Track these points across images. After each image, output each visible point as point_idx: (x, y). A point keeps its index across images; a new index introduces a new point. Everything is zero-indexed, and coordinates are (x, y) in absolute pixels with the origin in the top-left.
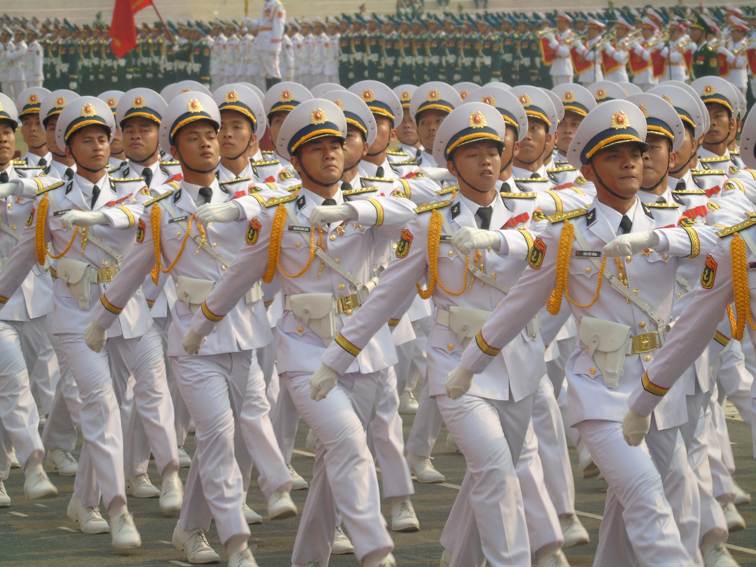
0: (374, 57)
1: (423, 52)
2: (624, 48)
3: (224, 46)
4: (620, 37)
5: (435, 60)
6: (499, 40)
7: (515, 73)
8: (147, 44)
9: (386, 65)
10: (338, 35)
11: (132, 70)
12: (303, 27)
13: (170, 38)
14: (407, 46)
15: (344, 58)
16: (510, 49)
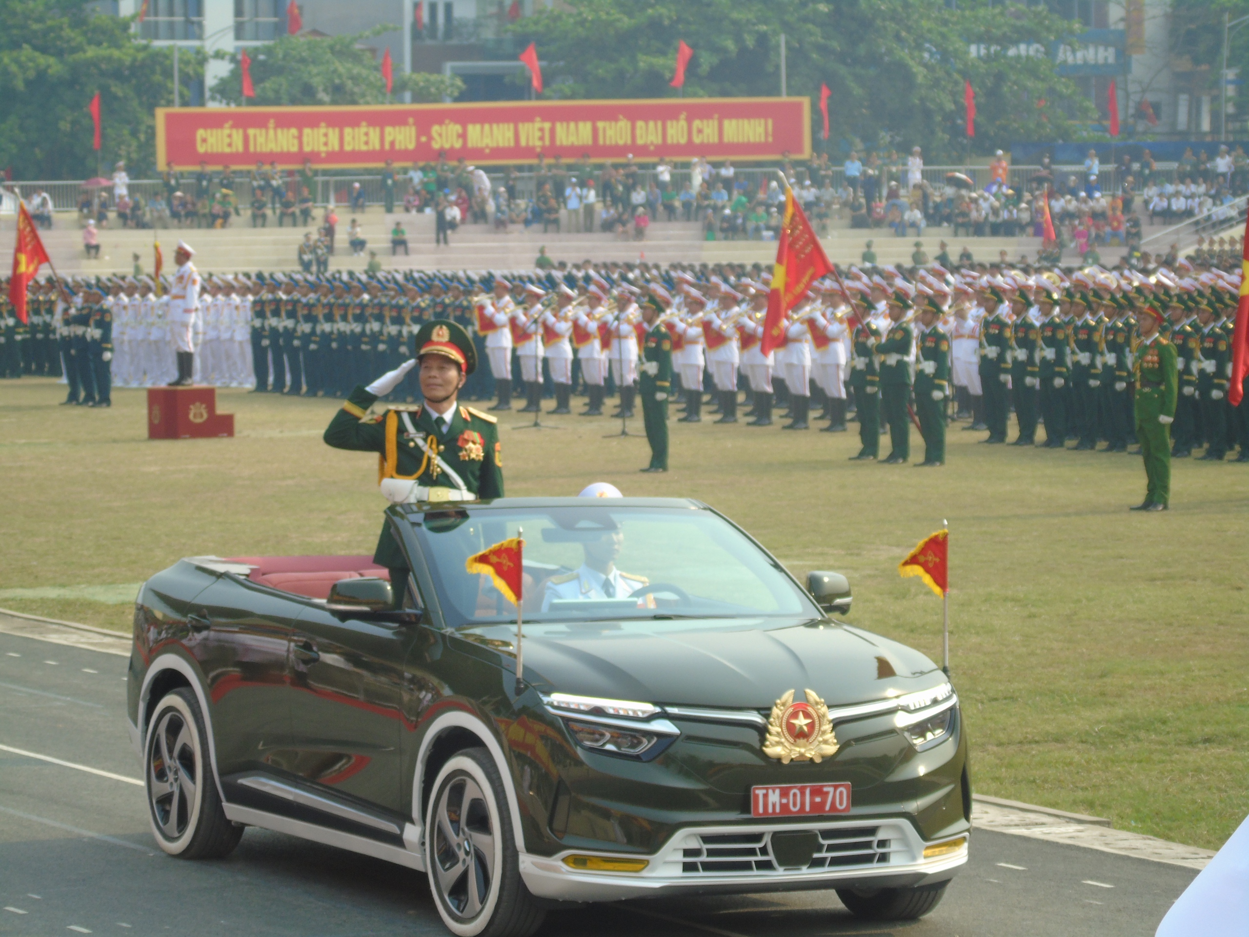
0: (290, 323)
1: (344, 318)
2: (565, 319)
3: (125, 307)
4: (562, 306)
5: (357, 327)
6: (429, 306)
8: (36, 302)
9: (303, 332)
10: (250, 298)
11: (21, 330)
12: (213, 287)
14: (326, 311)
15: (258, 323)
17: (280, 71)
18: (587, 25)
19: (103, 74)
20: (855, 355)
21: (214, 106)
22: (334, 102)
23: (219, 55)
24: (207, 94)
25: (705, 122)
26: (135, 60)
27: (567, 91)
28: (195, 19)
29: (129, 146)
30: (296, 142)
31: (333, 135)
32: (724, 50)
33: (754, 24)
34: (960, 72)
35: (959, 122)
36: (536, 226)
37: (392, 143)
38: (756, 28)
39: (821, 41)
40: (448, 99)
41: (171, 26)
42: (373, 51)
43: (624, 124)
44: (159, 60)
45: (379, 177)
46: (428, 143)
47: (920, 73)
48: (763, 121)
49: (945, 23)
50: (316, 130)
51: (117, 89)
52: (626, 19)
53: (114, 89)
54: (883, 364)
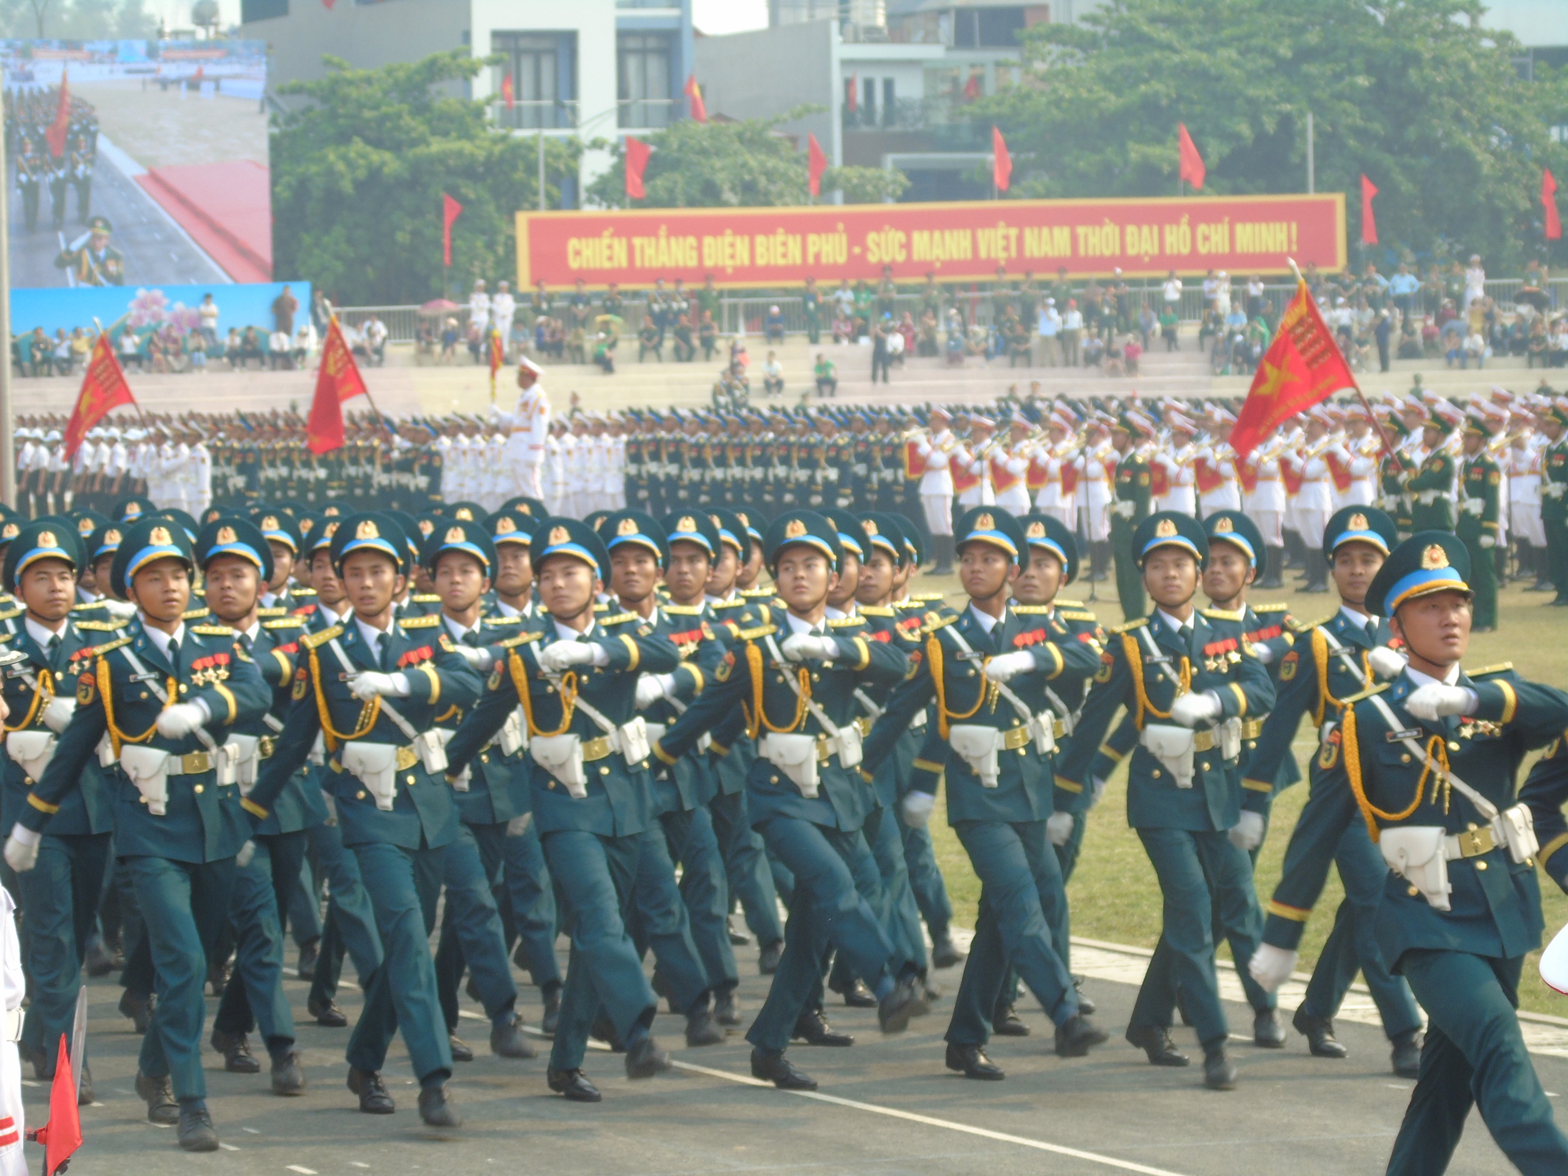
0: (673, 469)
1: (741, 462)
2: (1021, 455)
3: (464, 453)
4: (1015, 440)
5: (758, 473)
6: (849, 444)
7: (871, 491)
8: (355, 448)
9: (691, 480)
10: (624, 437)
11: (335, 484)
12: (576, 426)
13: (387, 440)
14: (717, 453)
15: (633, 469)
16: (865, 458)
17: (675, 165)
18: (1064, 105)
19: (450, 172)
20: (1383, 493)
21: (590, 210)
22: (744, 204)
23: (597, 144)
24: (583, 195)
25: (1213, 227)
26: (490, 155)
27: (1040, 188)
28: (568, 102)
29: (484, 261)
30: (695, 254)
31: (742, 246)
32: (1237, 137)
33: (1275, 103)
34: (1537, 161)
35: (1537, 224)
36: (1000, 360)
37: (817, 256)
38: (1278, 107)
39: (1360, 123)
40: (890, 200)
41: (538, 112)
42: (794, 140)
43: (1110, 230)
44: (520, 153)
45: (799, 299)
46: (862, 257)
47: (1486, 163)
48: (1285, 226)
49: (1518, 98)
50: (719, 239)
51: (469, 191)
52: (1112, 98)
53: (463, 190)
54: (1416, 504)
